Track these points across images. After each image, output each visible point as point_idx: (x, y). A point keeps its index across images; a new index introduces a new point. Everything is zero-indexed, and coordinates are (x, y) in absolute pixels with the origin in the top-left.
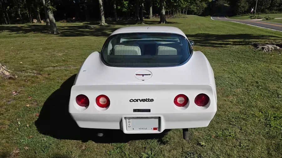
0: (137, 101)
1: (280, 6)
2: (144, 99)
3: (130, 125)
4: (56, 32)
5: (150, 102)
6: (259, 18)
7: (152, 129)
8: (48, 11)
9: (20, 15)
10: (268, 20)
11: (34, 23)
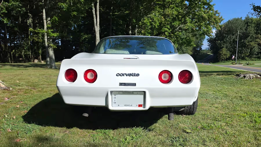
0: (123, 75)
1: (258, 54)
2: (130, 74)
3: (116, 101)
4: (54, 67)
5: (136, 77)
6: (241, 64)
7: (137, 105)
8: (49, 49)
9: (23, 56)
10: (248, 65)
11: (35, 62)
